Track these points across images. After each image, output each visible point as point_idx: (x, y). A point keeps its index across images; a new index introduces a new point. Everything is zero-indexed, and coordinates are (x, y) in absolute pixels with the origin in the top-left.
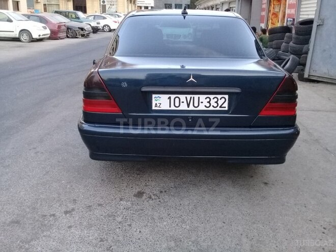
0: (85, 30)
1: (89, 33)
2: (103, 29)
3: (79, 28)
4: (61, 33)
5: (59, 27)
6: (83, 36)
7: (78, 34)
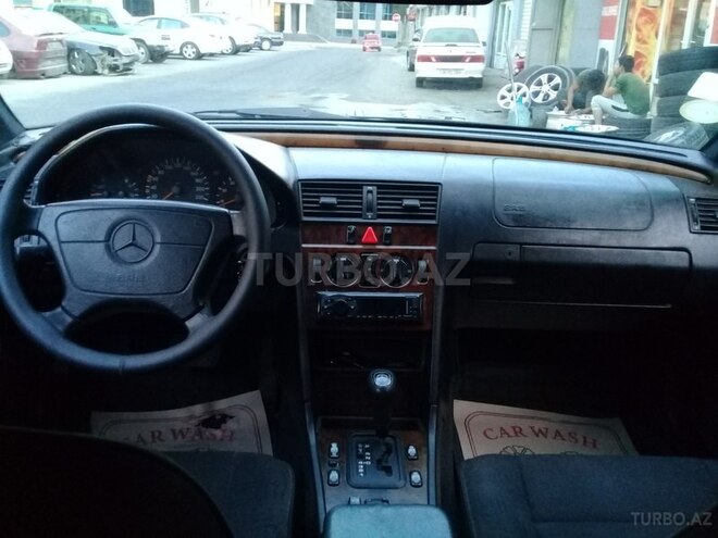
0: (120, 55)
1: (131, 63)
2: (181, 54)
3: (102, 48)
4: (49, 62)
5: (42, 45)
6: (114, 69)
7: (99, 64)
